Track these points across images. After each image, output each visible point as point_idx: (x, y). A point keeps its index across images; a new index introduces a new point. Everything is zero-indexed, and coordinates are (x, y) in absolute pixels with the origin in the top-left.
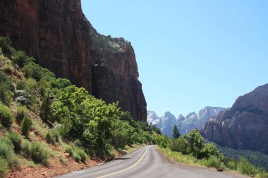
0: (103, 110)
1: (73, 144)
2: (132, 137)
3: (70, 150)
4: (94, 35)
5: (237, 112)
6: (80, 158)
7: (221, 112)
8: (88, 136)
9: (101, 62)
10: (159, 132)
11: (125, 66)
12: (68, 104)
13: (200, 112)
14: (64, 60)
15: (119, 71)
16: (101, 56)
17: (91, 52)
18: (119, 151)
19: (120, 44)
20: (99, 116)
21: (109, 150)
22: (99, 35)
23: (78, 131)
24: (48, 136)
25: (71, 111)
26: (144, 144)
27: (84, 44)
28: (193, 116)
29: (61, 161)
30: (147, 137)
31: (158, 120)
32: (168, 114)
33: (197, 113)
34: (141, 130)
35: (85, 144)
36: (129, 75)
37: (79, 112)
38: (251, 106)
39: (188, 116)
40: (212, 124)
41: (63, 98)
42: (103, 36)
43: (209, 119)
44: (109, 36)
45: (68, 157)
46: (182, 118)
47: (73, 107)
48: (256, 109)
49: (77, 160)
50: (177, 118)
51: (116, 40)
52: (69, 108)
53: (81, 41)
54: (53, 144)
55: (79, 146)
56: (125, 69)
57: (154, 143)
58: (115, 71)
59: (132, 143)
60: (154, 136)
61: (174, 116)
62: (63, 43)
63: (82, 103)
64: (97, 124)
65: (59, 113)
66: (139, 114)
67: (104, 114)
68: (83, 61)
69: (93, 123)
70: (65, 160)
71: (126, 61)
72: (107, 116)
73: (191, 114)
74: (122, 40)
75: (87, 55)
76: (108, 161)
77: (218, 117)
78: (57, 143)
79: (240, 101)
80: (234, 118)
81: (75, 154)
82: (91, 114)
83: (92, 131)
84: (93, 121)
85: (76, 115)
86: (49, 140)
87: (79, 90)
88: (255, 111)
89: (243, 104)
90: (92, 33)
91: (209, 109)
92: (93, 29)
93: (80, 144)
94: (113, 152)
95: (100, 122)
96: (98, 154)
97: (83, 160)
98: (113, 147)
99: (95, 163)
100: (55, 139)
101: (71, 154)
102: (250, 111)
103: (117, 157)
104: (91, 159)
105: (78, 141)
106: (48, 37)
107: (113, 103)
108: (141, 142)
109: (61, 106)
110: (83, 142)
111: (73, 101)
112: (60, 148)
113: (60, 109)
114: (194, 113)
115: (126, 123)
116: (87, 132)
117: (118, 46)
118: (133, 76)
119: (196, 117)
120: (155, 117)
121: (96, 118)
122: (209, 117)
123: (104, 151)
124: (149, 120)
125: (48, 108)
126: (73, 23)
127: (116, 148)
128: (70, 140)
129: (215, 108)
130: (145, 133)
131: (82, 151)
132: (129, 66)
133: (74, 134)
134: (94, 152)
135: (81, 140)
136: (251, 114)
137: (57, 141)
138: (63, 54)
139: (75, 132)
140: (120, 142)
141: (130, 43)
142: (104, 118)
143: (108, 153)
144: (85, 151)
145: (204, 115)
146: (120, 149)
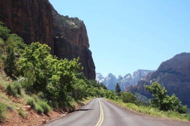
0: (64, 65)
1: (36, 96)
2: (87, 91)
3: (32, 102)
4: (55, 16)
5: (161, 74)
6: (42, 110)
7: (150, 73)
8: (51, 89)
9: (61, 35)
10: (105, 88)
11: (79, 39)
12: (32, 59)
13: (134, 74)
14: (32, 33)
15: (75, 42)
16: (61, 32)
17: (53, 27)
18: (78, 103)
19: (75, 22)
20: (61, 70)
21: (70, 102)
22: (59, 15)
23: (42, 84)
24: (9, 88)
25: (35, 66)
26: (95, 97)
27: (48, 21)
28: (129, 77)
29: (20, 114)
30: (97, 92)
31: (103, 80)
32: (110, 75)
33: (132, 74)
34: (92, 87)
35: (48, 96)
36: (82, 46)
37: (43, 67)
38: (171, 69)
39: (125, 77)
40: (143, 82)
41: (28, 54)
42: (62, 16)
43: (141, 78)
44: (67, 16)
45: (29, 110)
46: (121, 78)
47: (37, 62)
48: (175, 71)
49: (39, 112)
50: (117, 78)
51: (72, 19)
52: (33, 63)
53: (45, 18)
54: (14, 96)
55: (42, 98)
56: (79, 41)
57: (102, 96)
58: (71, 42)
59: (87, 96)
60: (102, 90)
61: (115, 77)
62: (31, 19)
63: (45, 59)
64: (59, 77)
65: (24, 68)
66: (90, 75)
67: (66, 69)
68: (47, 34)
69: (56, 77)
70: (25, 113)
71: (80, 35)
72: (68, 70)
73: (127, 75)
74: (77, 19)
75: (50, 29)
76: (70, 112)
77: (148, 77)
78: (18, 96)
79: (163, 65)
80: (158, 77)
81: (37, 106)
82: (54, 70)
83: (54, 84)
84: (55, 76)
85: (40, 70)
86: (9, 92)
87: (42, 47)
88: (174, 72)
89: (165, 68)
90: (54, 13)
91: (140, 71)
92: (55, 10)
93: (43, 96)
94: (73, 103)
95: (62, 76)
96: (60, 106)
97: (46, 112)
98: (73, 99)
99: (57, 114)
100: (16, 91)
101: (33, 107)
102: (170, 73)
103: (77, 108)
104: (54, 110)
105: (41, 93)
106: (19, 14)
107: (74, 59)
108: (92, 96)
109: (26, 62)
110: (46, 94)
111: (36, 57)
112: (22, 100)
113: (24, 65)
114: (129, 74)
115: (82, 81)
116: (50, 86)
117: (74, 24)
118: (85, 46)
119: (131, 77)
120: (101, 77)
121: (59, 72)
122: (141, 77)
123: (65, 103)
124: (97, 79)
125: (13, 63)
126: (39, 4)
127: (76, 100)
128: (33, 93)
129: (145, 70)
130: (95, 88)
131: (45, 103)
132: (82, 39)
133: (37, 87)
134: (57, 104)
135: (44, 93)
136: (171, 75)
137: (19, 93)
138: (32, 28)
139: (38, 85)
140: (78, 95)
141: (83, 22)
142: (66, 73)
143: (69, 105)
144: (48, 103)
145: (137, 75)
146: (79, 101)
